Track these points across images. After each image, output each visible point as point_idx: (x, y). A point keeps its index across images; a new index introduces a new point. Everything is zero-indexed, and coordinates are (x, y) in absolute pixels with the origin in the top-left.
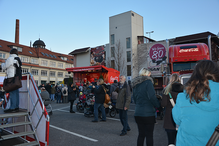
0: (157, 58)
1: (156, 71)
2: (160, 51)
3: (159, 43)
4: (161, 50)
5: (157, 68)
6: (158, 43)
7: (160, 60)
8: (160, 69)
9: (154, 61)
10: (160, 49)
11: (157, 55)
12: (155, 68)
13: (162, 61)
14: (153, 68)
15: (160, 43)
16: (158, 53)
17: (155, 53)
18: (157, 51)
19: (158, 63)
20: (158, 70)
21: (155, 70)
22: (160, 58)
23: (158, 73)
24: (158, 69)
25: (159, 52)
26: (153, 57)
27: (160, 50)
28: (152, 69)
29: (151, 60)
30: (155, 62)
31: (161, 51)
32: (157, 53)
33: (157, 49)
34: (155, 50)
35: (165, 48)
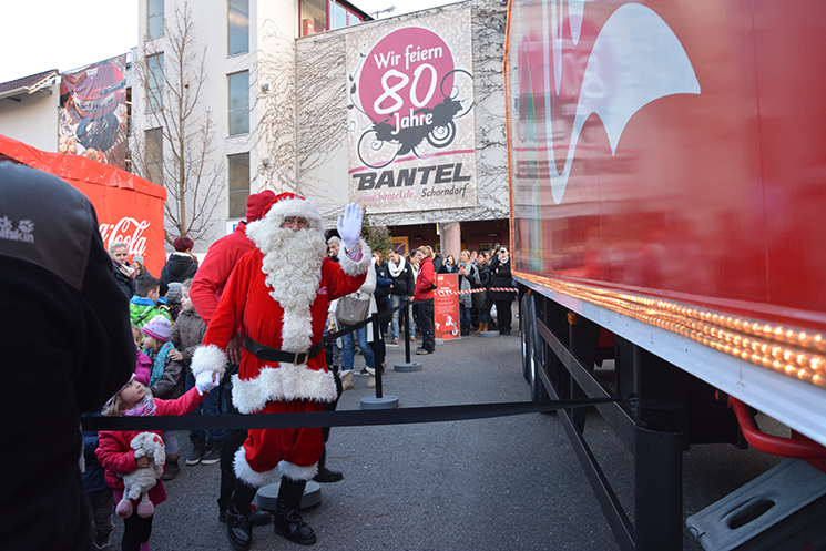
0: (404, 112)
1: (396, 190)
2: (418, 73)
3: (416, 24)
4: (427, 61)
5: (403, 173)
6: (408, 25)
7: (420, 120)
8: (419, 176)
9: (383, 130)
10: (422, 56)
11: (404, 93)
12: (390, 174)
13: (430, 129)
14: (379, 172)
15: (418, 26)
16: (406, 80)
17: (393, 81)
18: (400, 68)
19: (410, 139)
20: (410, 182)
21: (391, 184)
22: (418, 112)
23: (408, 200)
24: (407, 178)
25: (412, 78)
26: (381, 107)
27: (422, 62)
28: (374, 175)
29: (370, 125)
30: (389, 138)
31: (427, 72)
32: (401, 79)
33: (402, 60)
34: (390, 67)
35: (451, 49)
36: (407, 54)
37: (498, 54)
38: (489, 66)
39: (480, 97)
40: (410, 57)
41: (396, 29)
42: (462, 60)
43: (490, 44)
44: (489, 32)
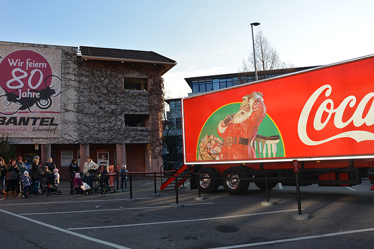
0: (24, 89)
1: (18, 127)
2: (33, 72)
3: (32, 49)
4: (38, 68)
5: (22, 119)
6: (28, 49)
7: (33, 95)
8: (31, 121)
9: (12, 96)
10: (36, 65)
11: (25, 81)
12: (15, 119)
13: (39, 100)
14: (8, 117)
15: (34, 51)
16: (26, 75)
17: (18, 74)
18: (23, 68)
19: (27, 103)
20: (26, 123)
21: (15, 123)
22: (32, 91)
23: (24, 132)
24: (24, 121)
25: (29, 75)
26: (11, 84)
27: (35, 68)
28: (5, 118)
29: (4, 93)
30: (15, 101)
31: (37, 73)
32: (23, 74)
33: (25, 65)
34: (17, 66)
35: (51, 65)
36: (27, 63)
37: (73, 73)
38: (68, 77)
39: (64, 89)
40: (29, 64)
41: (21, 49)
42: (56, 71)
43: (69, 67)
44: (69, 62)
